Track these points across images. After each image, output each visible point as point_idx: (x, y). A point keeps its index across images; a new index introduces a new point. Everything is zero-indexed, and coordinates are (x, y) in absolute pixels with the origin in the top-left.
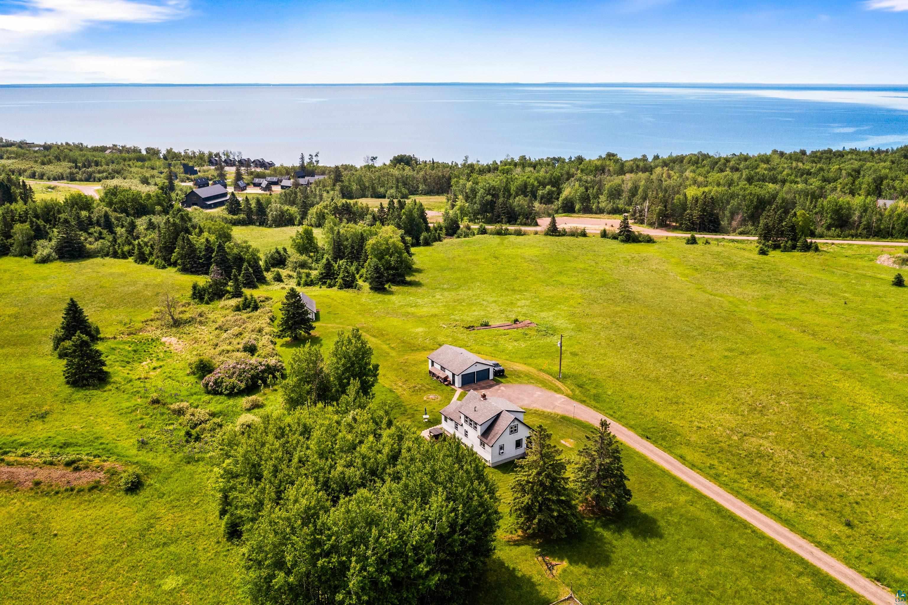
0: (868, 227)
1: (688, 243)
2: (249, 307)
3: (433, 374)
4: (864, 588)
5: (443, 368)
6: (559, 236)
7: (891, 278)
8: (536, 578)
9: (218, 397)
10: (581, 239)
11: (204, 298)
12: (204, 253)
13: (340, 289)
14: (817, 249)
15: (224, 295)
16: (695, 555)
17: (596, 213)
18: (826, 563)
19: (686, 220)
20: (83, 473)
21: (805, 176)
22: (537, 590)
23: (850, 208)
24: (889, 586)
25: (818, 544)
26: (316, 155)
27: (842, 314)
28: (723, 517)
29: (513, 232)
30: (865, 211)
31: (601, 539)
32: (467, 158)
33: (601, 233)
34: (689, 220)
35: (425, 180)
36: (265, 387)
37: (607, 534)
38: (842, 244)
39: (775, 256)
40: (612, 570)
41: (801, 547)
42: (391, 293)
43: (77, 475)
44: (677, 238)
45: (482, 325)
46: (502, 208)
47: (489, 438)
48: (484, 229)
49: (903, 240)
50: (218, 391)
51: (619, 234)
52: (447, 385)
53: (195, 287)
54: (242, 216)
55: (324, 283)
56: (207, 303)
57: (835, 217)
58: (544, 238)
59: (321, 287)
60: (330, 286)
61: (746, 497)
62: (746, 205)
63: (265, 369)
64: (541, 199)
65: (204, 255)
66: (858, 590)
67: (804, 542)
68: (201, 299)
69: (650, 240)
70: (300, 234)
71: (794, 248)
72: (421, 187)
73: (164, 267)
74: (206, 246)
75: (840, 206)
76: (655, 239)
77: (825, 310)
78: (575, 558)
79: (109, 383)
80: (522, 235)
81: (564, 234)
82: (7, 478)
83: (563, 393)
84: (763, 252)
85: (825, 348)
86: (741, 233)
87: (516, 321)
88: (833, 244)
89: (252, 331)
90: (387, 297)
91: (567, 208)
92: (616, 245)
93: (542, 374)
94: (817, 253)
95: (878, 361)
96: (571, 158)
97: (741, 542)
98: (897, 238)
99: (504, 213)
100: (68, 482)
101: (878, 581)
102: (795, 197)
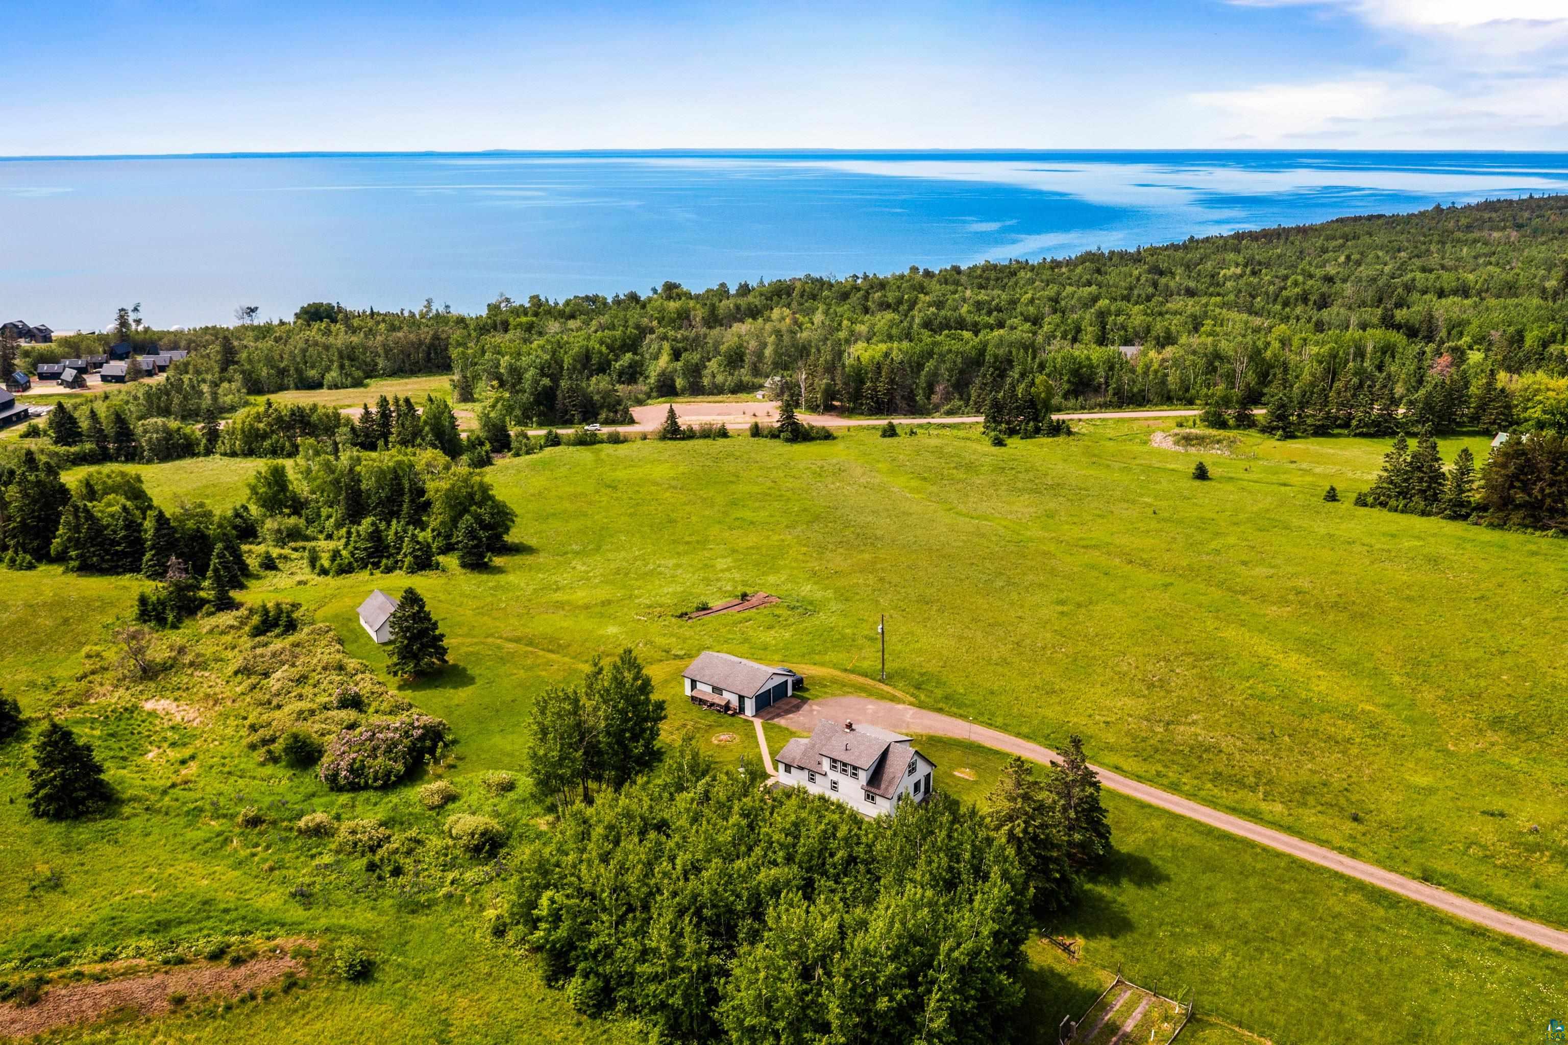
0: (1118, 392)
1: (884, 435)
2: (276, 625)
3: (701, 700)
4: (1417, 892)
5: (717, 690)
6: (683, 439)
7: (1192, 469)
8: (1059, 968)
9: (364, 795)
10: (721, 442)
11: (165, 619)
12: (123, 533)
13: (412, 572)
14: (1069, 433)
15: (200, 607)
16: (1219, 895)
17: (711, 393)
18: (1362, 872)
19: (867, 398)
20: (253, 966)
21: (995, 313)
22: (1071, 983)
23: (1091, 366)
24: (1440, 884)
25: (1341, 850)
26: (136, 310)
27: (1161, 530)
28: (1218, 838)
29: (605, 437)
30: (1111, 368)
31: (1101, 898)
32: (429, 302)
33: (751, 429)
34: (872, 398)
35: (388, 351)
36: (435, 763)
37: (1103, 890)
38: (1092, 420)
39: (1015, 444)
40: (1142, 935)
41: (1325, 857)
42: (499, 570)
43: (243, 970)
44: (868, 428)
45: (698, 609)
46: (570, 397)
47: (883, 786)
48: (557, 436)
49: (1165, 407)
50: (359, 783)
51: (781, 430)
52: (732, 715)
53: (143, 600)
54: (88, 446)
55: (376, 565)
56: (174, 627)
57: (1076, 380)
58: (661, 445)
59: (372, 574)
60: (389, 570)
61: (1227, 807)
62: (947, 369)
63: (423, 734)
64: (620, 376)
65: (125, 537)
66: (1414, 896)
67: (1323, 851)
68: (161, 621)
69: (827, 436)
70: (265, 478)
71: (1037, 431)
72: (381, 363)
73: (31, 567)
74: (125, 519)
75: (1080, 363)
76: (835, 434)
77: (1136, 526)
78: (1088, 931)
79: (121, 802)
80: (623, 442)
81: (690, 435)
82: (111, 1003)
83: (904, 703)
84: (999, 443)
85: (1172, 584)
86: (950, 413)
87: (744, 596)
88: (1080, 420)
89: (325, 669)
90: (501, 578)
91: (665, 389)
92: (780, 448)
93: (852, 676)
94: (1072, 437)
95: (1244, 593)
96: (617, 296)
97: (1259, 866)
98: (1156, 405)
99: (574, 406)
100: (236, 987)
101: (1426, 880)
102: (1011, 352)
